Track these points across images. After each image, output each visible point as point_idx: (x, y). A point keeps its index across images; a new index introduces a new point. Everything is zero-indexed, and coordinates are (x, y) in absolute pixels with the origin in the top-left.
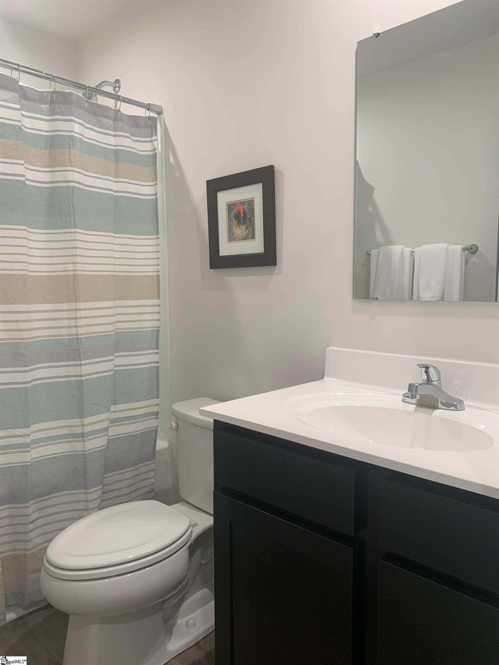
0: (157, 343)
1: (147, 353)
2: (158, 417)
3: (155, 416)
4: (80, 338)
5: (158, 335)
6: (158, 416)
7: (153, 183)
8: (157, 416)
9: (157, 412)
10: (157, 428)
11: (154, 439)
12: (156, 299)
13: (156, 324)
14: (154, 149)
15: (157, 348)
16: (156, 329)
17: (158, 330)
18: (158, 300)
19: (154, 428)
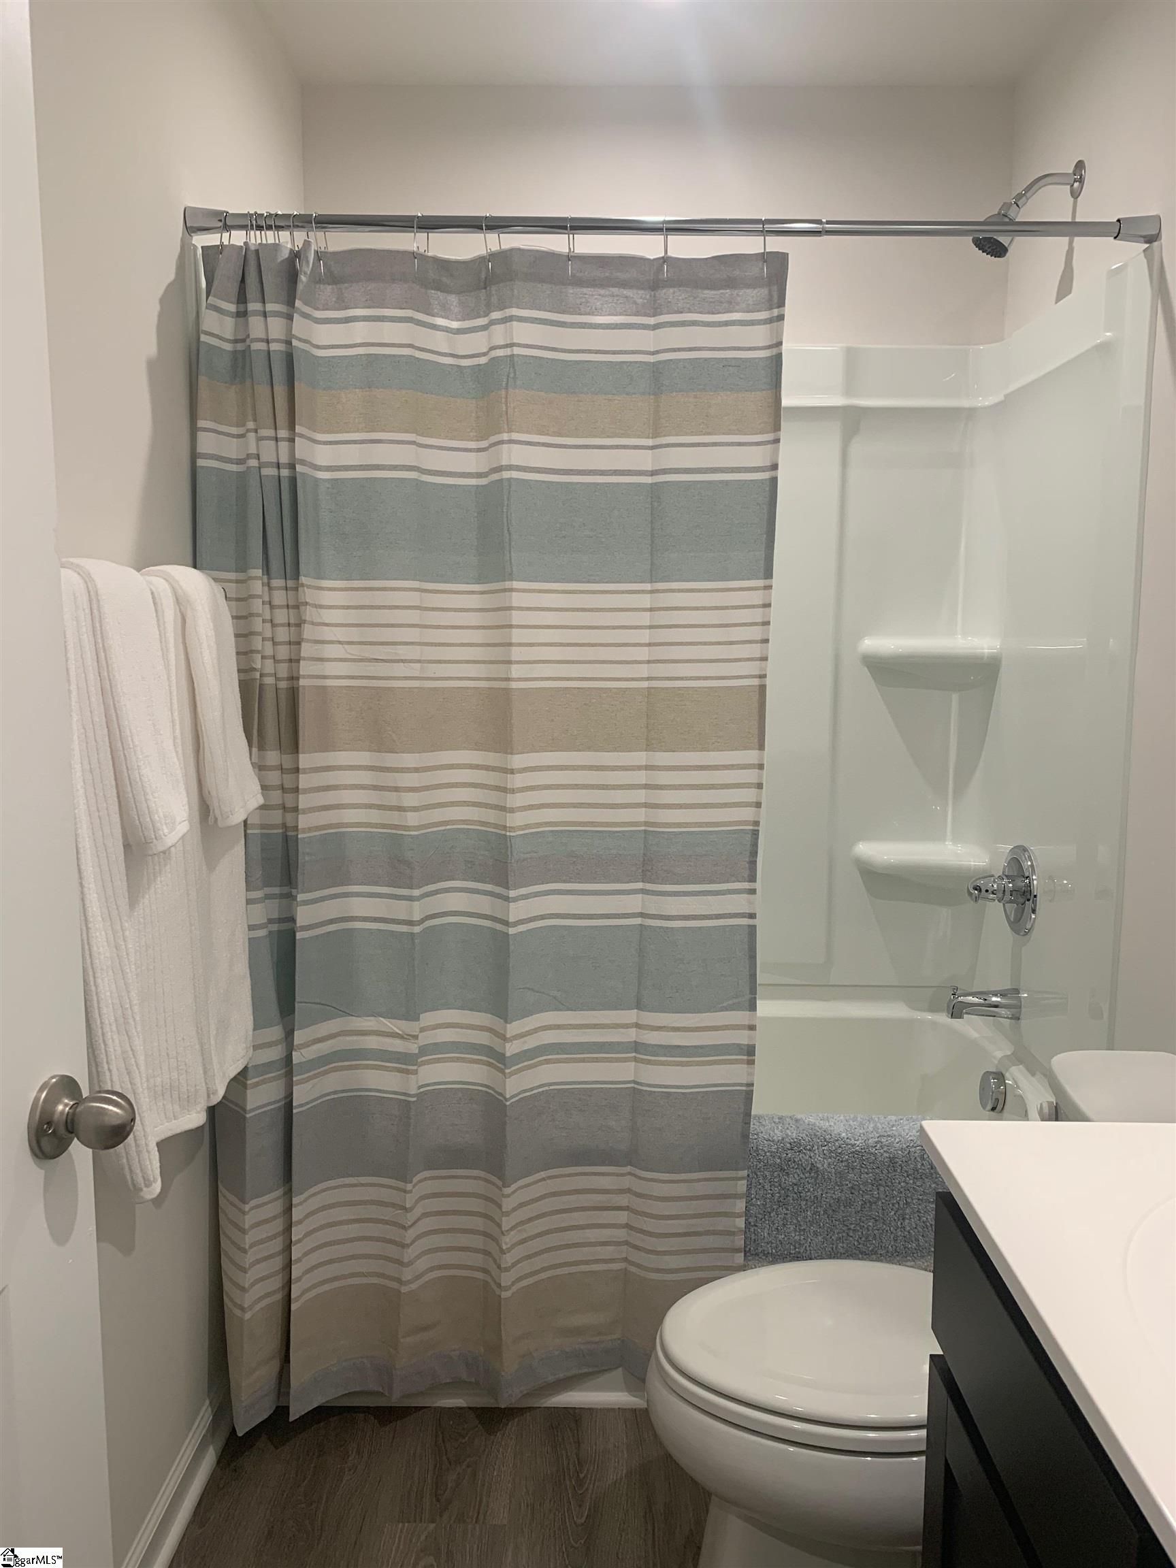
0: (753, 863)
1: (726, 888)
2: (754, 1060)
3: (744, 1055)
4: (510, 836)
5: (755, 845)
6: (753, 1058)
7: (770, 435)
8: (750, 1058)
9: (748, 1046)
10: (751, 1088)
11: (742, 1115)
12: (753, 749)
13: (747, 814)
14: (774, 342)
15: (752, 879)
16: (751, 828)
17: (756, 832)
18: (757, 752)
19: (744, 1088)
